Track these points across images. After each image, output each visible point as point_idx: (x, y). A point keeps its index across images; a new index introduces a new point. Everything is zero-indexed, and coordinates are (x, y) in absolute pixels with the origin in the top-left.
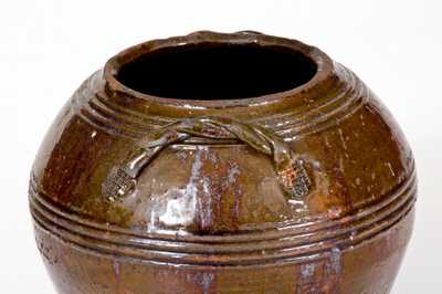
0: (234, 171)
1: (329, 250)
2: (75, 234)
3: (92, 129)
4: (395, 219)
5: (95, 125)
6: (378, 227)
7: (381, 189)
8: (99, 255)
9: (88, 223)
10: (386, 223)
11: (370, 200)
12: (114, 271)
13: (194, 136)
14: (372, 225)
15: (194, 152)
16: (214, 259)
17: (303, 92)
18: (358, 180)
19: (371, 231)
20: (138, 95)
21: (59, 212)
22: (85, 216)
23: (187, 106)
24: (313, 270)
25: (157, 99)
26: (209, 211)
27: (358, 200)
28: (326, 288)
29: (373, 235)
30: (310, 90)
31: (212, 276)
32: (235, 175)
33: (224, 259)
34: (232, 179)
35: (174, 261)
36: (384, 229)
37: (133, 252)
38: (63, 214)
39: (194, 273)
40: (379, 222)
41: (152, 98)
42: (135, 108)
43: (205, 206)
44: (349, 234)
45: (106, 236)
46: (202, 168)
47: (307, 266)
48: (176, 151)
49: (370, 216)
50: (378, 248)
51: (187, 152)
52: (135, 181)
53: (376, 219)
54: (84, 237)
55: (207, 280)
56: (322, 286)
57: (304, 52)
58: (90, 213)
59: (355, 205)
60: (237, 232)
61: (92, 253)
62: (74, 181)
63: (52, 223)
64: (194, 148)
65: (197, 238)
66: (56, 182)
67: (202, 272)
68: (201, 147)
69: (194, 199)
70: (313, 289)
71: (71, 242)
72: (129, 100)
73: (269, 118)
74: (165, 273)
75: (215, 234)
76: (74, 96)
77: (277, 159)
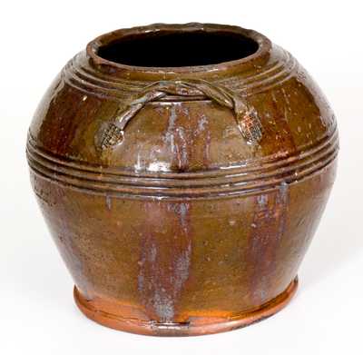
0: (203, 121)
1: (279, 184)
2: (73, 177)
3: (83, 94)
4: (327, 161)
5: (85, 91)
6: (315, 166)
7: (317, 136)
8: (94, 193)
9: (84, 167)
10: (321, 164)
11: (308, 144)
12: (107, 206)
13: (169, 94)
14: (310, 165)
15: (170, 107)
16: (189, 191)
17: (252, 60)
18: (299, 129)
19: (311, 169)
20: (120, 66)
21: (59, 162)
22: (81, 163)
23: (162, 72)
24: (267, 200)
25: (136, 68)
26: (185, 154)
27: (300, 144)
28: (276, 215)
29: (312, 172)
30: (257, 59)
31: (188, 206)
32: (204, 124)
33: (197, 191)
34: (202, 127)
35: (157, 194)
36: (320, 168)
37: (123, 189)
38: (62, 163)
39: (173, 203)
40: (316, 162)
41: (132, 67)
42: (118, 76)
43: (181, 149)
44: (293, 171)
45: (100, 178)
46: (177, 120)
47: (262, 197)
48: (156, 107)
49: (309, 157)
50: (315, 183)
51: (164, 107)
52: (122, 132)
53: (313, 160)
54: (81, 179)
55: (183, 209)
56: (273, 213)
57: (244, 34)
58: (86, 160)
59: (299, 148)
60: (208, 170)
61: (88, 192)
62: (70, 136)
63: (53, 171)
64: (170, 103)
65: (176, 175)
66: (55, 138)
67: (180, 202)
68: (175, 103)
69: (172, 144)
70: (267, 216)
71: (69, 185)
72: (112, 70)
73: (228, 80)
74: (150, 205)
75: (190, 172)
76: (62, 71)
77: (237, 111)
